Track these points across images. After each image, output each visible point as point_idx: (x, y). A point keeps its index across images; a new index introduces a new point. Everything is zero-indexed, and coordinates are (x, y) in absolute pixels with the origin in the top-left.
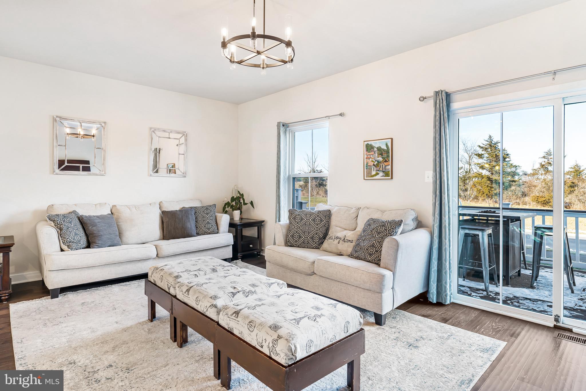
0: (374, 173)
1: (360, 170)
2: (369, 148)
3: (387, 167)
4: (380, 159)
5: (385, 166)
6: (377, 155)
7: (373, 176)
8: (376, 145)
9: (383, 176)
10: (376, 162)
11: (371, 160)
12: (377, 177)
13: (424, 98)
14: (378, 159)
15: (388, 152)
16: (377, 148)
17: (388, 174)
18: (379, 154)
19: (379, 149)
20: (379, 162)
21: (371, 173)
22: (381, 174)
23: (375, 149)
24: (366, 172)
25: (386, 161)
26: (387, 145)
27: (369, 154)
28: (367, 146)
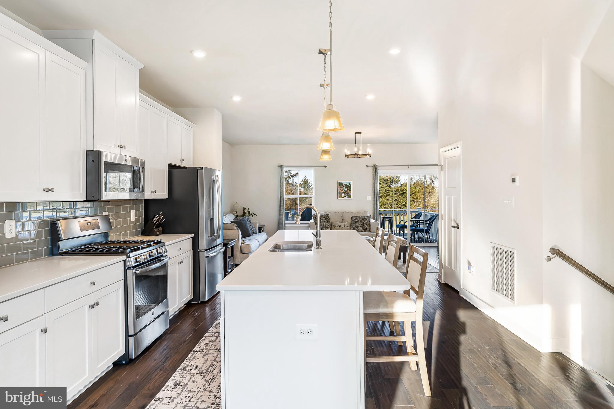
0: (343, 196)
1: (335, 194)
2: (340, 184)
3: (350, 194)
4: (346, 190)
5: (349, 193)
6: (344, 188)
7: (343, 198)
8: (344, 183)
9: (348, 198)
10: (344, 191)
11: (341, 190)
12: (345, 198)
13: (368, 166)
14: (345, 190)
15: (350, 187)
16: (345, 185)
17: (350, 197)
18: (346, 188)
19: (346, 185)
20: (345, 191)
21: (342, 196)
22: (347, 197)
23: (344, 185)
24: (339, 196)
25: (349, 191)
26: (349, 184)
27: (340, 187)
28: (339, 183)
